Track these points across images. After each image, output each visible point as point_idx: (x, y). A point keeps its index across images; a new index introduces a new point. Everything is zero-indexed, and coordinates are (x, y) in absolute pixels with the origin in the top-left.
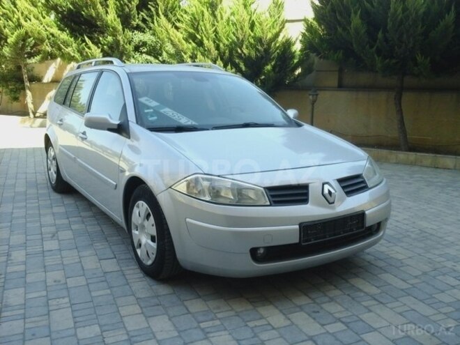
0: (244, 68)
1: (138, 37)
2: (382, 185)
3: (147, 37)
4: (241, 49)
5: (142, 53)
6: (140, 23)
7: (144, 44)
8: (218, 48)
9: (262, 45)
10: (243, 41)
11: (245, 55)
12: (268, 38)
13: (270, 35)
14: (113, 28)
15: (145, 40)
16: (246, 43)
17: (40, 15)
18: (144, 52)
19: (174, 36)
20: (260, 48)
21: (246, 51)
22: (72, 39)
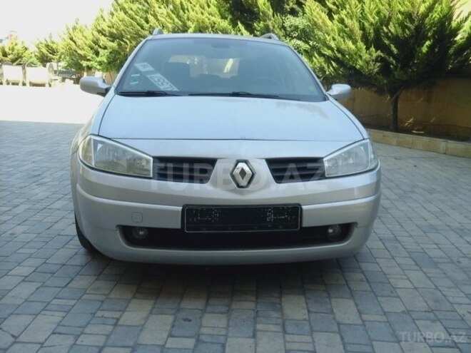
0: (395, 51)
1: (291, 21)
2: (375, 171)
3: (299, 22)
4: (387, 28)
5: (292, 38)
6: (295, 6)
7: (296, 28)
8: (363, 28)
9: (412, 21)
10: (390, 18)
11: (392, 33)
12: (420, 12)
13: (422, 9)
14: (262, 13)
15: (297, 24)
16: (393, 20)
17: (206, 5)
18: (295, 37)
19: (318, 17)
20: (409, 25)
21: (393, 30)
22: (231, 27)
